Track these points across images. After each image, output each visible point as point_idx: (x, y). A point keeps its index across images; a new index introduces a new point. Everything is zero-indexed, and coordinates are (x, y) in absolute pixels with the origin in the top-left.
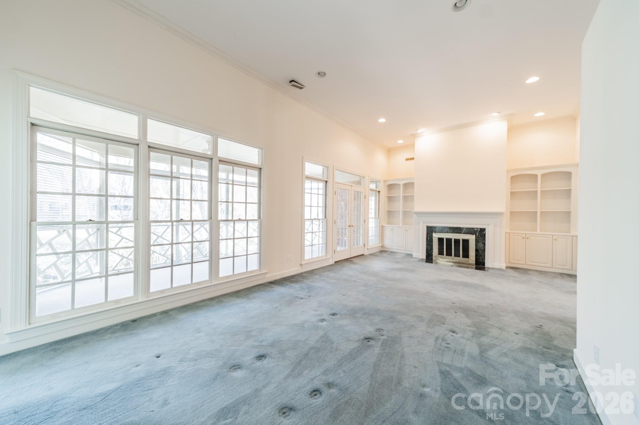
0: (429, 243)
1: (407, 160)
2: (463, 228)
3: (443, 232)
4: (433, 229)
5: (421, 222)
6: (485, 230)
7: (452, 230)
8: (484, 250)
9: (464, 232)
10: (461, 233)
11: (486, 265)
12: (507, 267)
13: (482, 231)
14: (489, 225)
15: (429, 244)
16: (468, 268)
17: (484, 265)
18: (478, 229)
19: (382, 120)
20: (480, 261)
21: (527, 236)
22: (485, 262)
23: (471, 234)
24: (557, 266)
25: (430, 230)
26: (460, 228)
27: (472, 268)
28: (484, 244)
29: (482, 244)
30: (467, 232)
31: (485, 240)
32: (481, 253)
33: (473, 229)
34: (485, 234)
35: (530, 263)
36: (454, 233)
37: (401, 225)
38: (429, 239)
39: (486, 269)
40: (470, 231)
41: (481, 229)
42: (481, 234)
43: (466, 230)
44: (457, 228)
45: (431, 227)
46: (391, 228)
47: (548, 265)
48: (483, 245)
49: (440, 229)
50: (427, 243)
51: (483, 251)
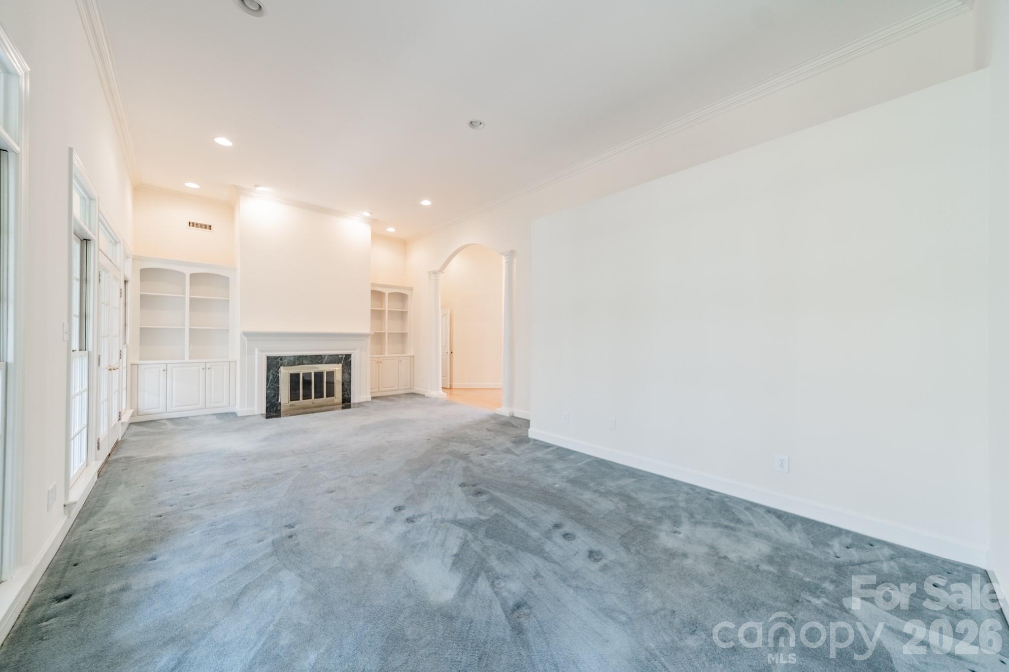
0: (272, 385)
1: (191, 224)
2: (325, 356)
3: (296, 364)
4: (278, 361)
5: (256, 349)
6: (351, 357)
7: (310, 359)
8: (350, 382)
9: (326, 361)
10: (321, 363)
11: (353, 401)
12: (373, 398)
13: (348, 357)
14: (355, 349)
15: (272, 387)
16: (333, 410)
17: (350, 401)
18: (343, 355)
19: (223, 141)
20: (346, 397)
21: (380, 360)
22: (350, 398)
23: (335, 363)
24: (402, 388)
25: (273, 364)
26: (321, 356)
27: (337, 409)
28: (350, 374)
29: (347, 375)
30: (330, 361)
31: (351, 369)
32: (346, 387)
33: (337, 355)
34: (351, 361)
35: (383, 389)
36: (312, 364)
37: (187, 359)
38: (271, 378)
39: (352, 406)
40: (334, 359)
41: (346, 355)
42: (346, 361)
43: (328, 358)
44: (317, 356)
45: (276, 358)
46: (164, 367)
47: (395, 388)
48: (349, 376)
49: (292, 359)
50: (267, 385)
51: (348, 383)
